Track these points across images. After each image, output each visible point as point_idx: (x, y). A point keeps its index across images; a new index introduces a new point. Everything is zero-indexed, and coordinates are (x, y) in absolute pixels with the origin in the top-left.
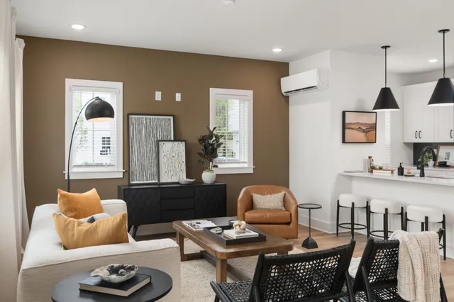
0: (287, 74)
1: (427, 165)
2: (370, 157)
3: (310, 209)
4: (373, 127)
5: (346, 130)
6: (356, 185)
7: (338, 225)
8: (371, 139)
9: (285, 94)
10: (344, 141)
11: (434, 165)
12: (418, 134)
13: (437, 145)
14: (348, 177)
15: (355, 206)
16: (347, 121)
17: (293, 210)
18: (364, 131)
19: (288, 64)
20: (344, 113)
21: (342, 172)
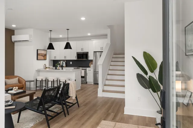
0: (14, 35)
1: (58, 67)
2: (45, 64)
3: (30, 82)
4: (46, 55)
5: (38, 56)
6: (41, 73)
7: (36, 87)
8: (45, 59)
9: (13, 42)
10: (37, 59)
11: (59, 67)
12: (55, 57)
13: (60, 61)
14: (39, 71)
15: (43, 80)
16: (38, 53)
17: (24, 83)
18: (43, 56)
19: (14, 31)
20: (37, 50)
21: (37, 69)
